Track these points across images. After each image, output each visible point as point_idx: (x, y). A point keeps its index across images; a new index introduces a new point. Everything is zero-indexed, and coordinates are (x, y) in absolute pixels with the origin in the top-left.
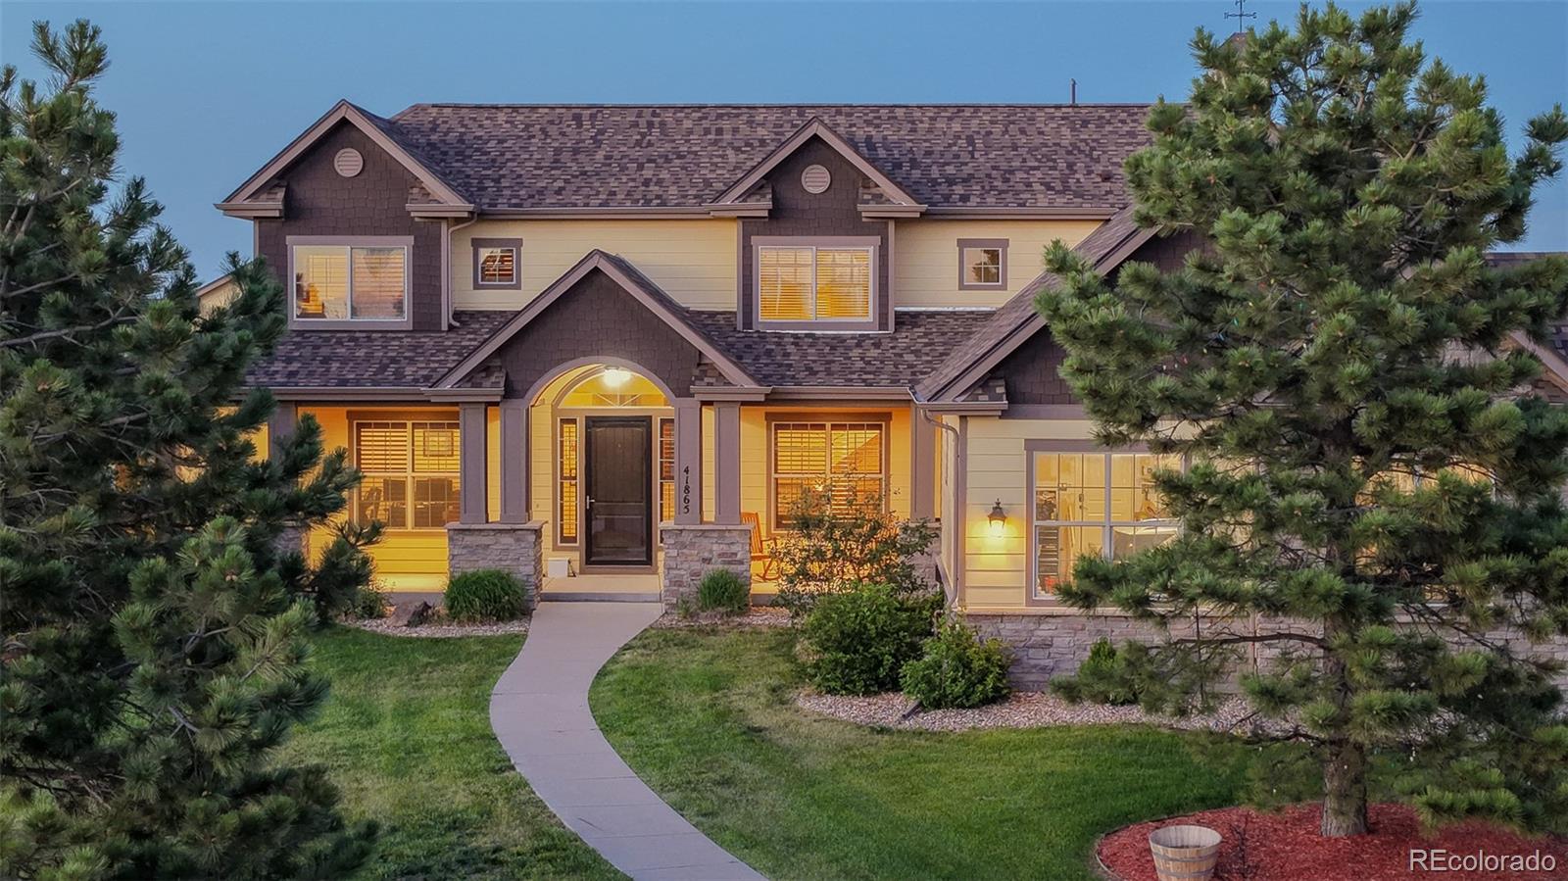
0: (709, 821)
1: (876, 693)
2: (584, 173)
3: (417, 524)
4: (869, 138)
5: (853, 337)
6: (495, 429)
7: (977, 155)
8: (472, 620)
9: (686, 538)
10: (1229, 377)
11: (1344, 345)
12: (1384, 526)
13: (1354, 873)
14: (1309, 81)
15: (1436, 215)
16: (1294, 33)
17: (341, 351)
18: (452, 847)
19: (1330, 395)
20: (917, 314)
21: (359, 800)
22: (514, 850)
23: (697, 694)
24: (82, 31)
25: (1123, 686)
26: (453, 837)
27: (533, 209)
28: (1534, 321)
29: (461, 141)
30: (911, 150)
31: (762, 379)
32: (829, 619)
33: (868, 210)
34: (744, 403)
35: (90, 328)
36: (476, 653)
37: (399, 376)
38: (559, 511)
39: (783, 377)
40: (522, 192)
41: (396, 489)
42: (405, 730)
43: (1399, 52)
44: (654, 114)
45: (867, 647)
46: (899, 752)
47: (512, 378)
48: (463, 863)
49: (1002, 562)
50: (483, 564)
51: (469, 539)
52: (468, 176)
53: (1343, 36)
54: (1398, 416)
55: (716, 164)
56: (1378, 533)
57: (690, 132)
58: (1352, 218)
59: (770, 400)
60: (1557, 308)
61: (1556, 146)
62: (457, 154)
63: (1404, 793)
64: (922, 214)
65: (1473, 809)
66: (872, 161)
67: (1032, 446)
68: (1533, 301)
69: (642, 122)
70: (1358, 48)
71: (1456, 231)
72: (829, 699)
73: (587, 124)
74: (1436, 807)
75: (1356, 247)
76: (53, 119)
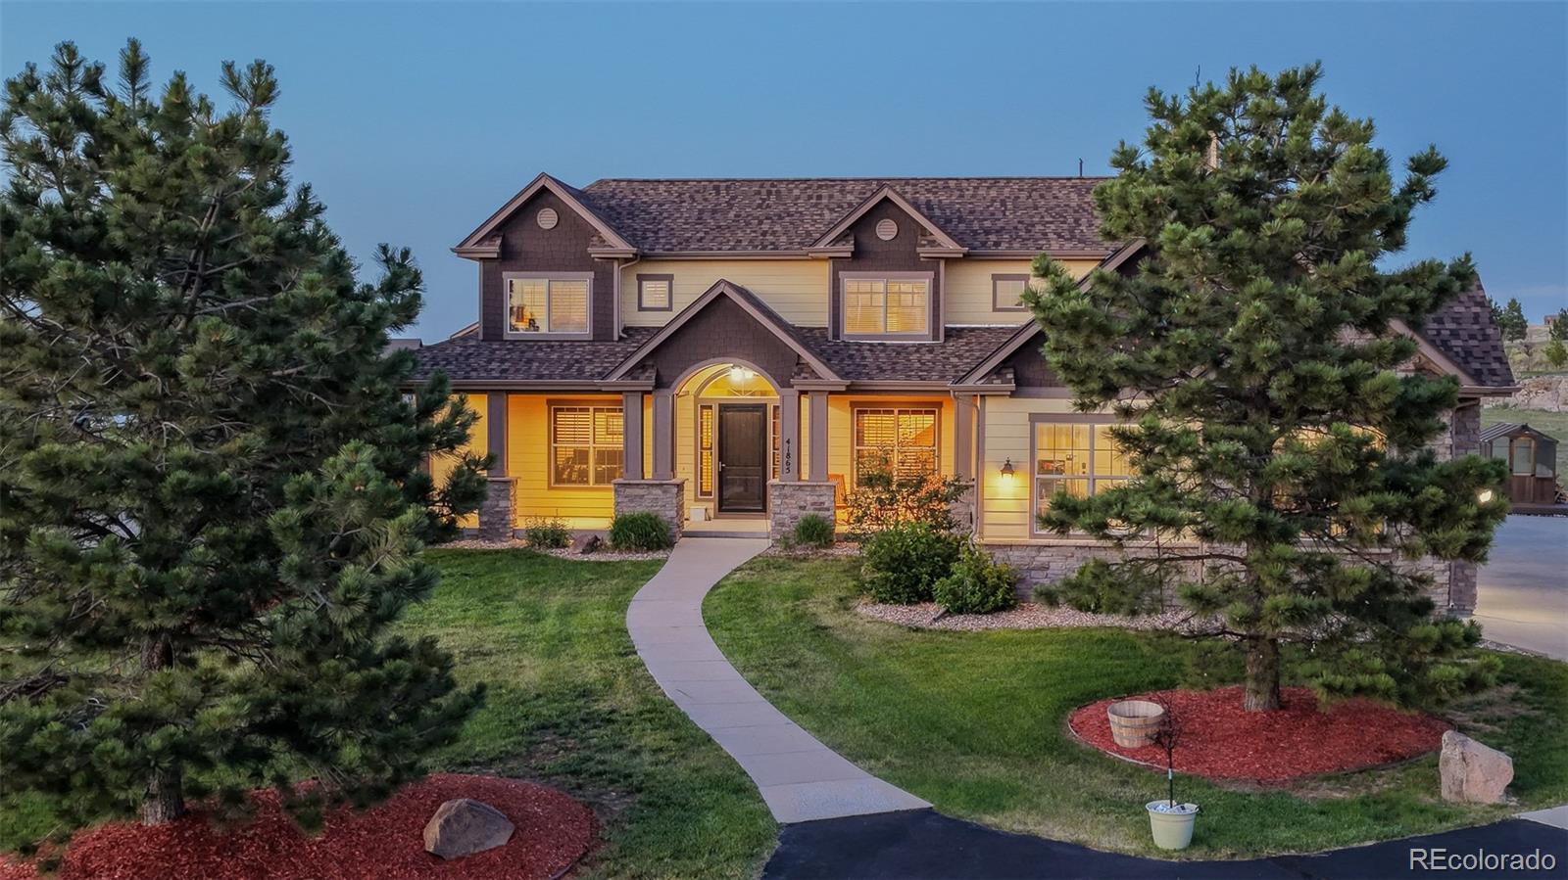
0: (776, 696)
1: (917, 603)
2: (720, 227)
3: (596, 482)
4: (928, 202)
5: (914, 346)
6: (649, 413)
7: (1007, 213)
8: (629, 549)
9: (787, 491)
10: (1171, 354)
11: (1260, 326)
12: (1289, 466)
13: (1268, 739)
14: (1237, 127)
15: (1333, 224)
16: (1225, 90)
17: (540, 354)
18: (579, 709)
19: (1249, 367)
20: (963, 329)
21: (516, 674)
22: (624, 712)
23: (784, 602)
24: (259, 69)
25: (1089, 593)
26: (581, 702)
27: (679, 253)
28: (1412, 312)
29: (632, 204)
30: (959, 210)
31: (844, 375)
32: (882, 547)
33: (925, 252)
34: (831, 393)
35: (265, 299)
36: (627, 572)
37: (581, 372)
38: (699, 473)
39: (860, 374)
40: (674, 241)
41: (582, 456)
42: (561, 625)
43: (1307, 103)
44: (773, 186)
45: (910, 568)
46: (928, 645)
47: (662, 373)
48: (584, 721)
49: (1012, 506)
50: (639, 509)
51: (629, 491)
52: (635, 229)
53: (1263, 91)
54: (1304, 383)
55: (815, 221)
56: (1284, 472)
57: (798, 198)
58: (1267, 229)
59: (850, 390)
60: (1430, 301)
61: (1431, 177)
62: (628, 214)
63: (1306, 677)
64: (964, 255)
65: (1359, 690)
66: (930, 218)
67: (1034, 418)
68: (1411, 294)
69: (764, 191)
70: (1274, 100)
71: (1349, 239)
72: (881, 607)
73: (723, 192)
74: (1330, 688)
75: (1270, 252)
76: (226, 131)
